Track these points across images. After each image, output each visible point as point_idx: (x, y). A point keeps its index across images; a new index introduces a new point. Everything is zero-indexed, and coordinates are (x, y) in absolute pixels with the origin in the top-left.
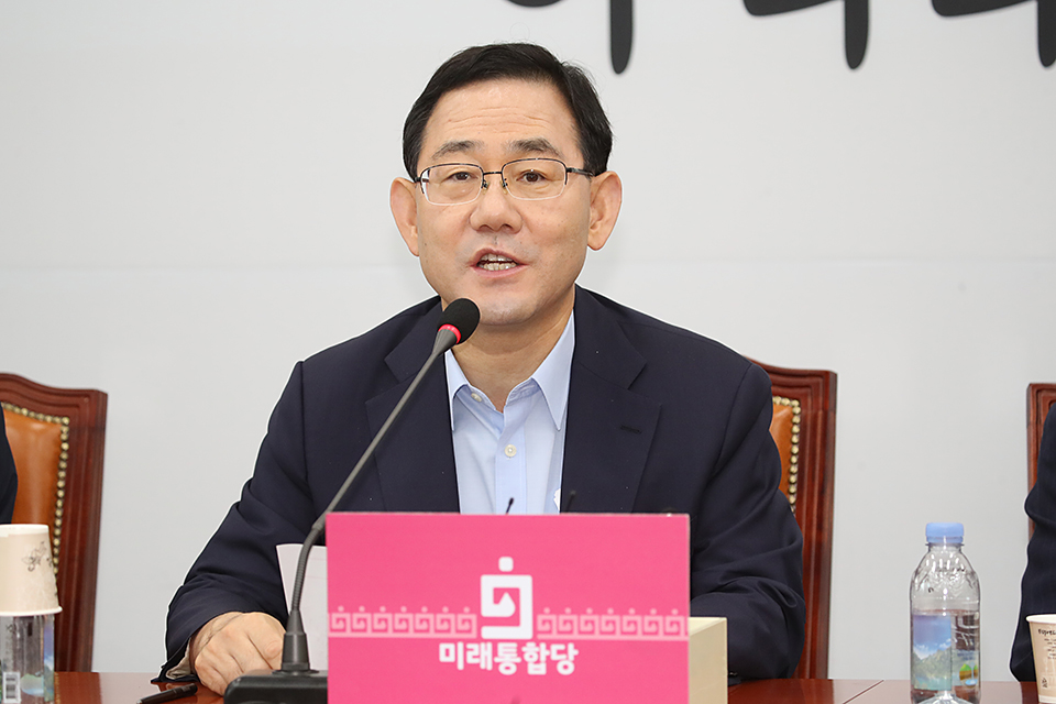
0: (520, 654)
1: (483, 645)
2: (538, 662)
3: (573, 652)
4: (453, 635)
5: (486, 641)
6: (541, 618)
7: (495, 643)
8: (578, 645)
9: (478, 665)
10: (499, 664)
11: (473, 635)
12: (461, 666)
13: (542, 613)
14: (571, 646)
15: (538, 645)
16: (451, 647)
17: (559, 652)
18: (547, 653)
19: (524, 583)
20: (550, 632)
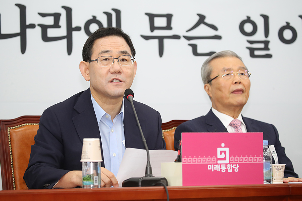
0: (226, 167)
1: (218, 165)
2: (230, 169)
3: (238, 166)
4: (211, 163)
5: (219, 164)
6: (231, 158)
7: (221, 164)
8: (239, 164)
9: (217, 170)
10: (221, 170)
11: (216, 163)
12: (213, 171)
13: (231, 157)
14: (238, 165)
15: (230, 165)
16: (211, 166)
17: (235, 166)
18: (232, 167)
19: (227, 150)
20: (233, 161)
